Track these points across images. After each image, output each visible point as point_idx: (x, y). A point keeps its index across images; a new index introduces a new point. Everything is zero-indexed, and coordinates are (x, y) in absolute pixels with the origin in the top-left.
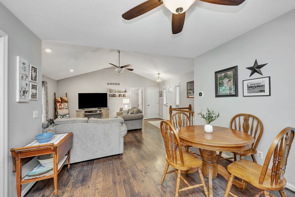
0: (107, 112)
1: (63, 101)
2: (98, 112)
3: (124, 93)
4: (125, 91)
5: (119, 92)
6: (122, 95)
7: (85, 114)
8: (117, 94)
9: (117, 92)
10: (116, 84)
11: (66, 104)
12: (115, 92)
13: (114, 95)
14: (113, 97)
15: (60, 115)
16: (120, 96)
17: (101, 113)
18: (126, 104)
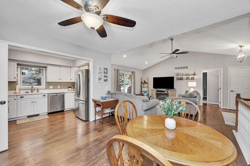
0: (173, 93)
1: (145, 82)
2: (166, 92)
3: (192, 76)
4: (194, 74)
5: (187, 75)
6: (190, 78)
7: (157, 92)
8: (185, 77)
9: (185, 75)
10: (184, 68)
11: (147, 85)
12: (183, 76)
13: (181, 78)
14: (180, 80)
15: (143, 91)
16: (187, 79)
17: (168, 93)
18: (192, 87)
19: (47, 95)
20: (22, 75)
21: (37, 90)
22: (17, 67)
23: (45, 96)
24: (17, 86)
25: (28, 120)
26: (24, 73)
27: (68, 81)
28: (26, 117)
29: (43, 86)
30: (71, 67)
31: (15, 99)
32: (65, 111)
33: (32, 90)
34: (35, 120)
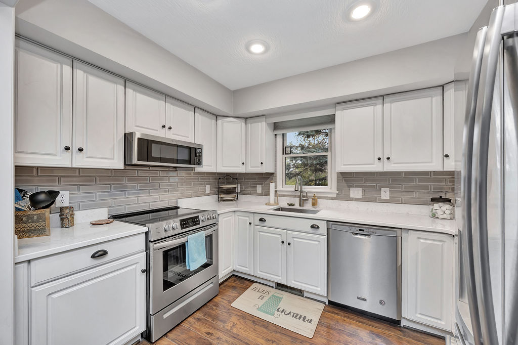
19: (323, 226)
20: (285, 156)
21: (313, 199)
22: (275, 135)
23: (318, 227)
24: (272, 185)
25: (266, 299)
26: (288, 149)
27: (430, 164)
28: (274, 285)
29: (331, 188)
30: (443, 86)
31: (250, 223)
32: (405, 327)
33: (303, 199)
34: (273, 314)
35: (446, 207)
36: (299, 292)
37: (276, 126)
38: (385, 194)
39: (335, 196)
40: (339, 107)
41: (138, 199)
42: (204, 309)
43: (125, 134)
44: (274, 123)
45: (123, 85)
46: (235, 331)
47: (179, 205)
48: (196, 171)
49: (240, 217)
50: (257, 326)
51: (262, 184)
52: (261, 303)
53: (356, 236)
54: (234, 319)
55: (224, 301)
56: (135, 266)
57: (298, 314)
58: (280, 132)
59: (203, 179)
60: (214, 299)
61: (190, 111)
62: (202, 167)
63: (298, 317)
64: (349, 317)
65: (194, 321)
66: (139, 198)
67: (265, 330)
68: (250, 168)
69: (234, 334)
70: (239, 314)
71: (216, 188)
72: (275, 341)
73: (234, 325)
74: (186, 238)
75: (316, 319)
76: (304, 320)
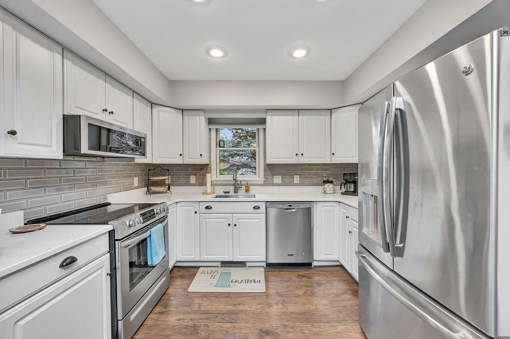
19: (263, 206)
20: (219, 149)
21: (246, 187)
22: (210, 129)
23: (259, 208)
24: (208, 175)
25: (217, 277)
26: (222, 143)
27: (324, 159)
28: (219, 264)
29: (259, 177)
30: (331, 110)
31: (196, 212)
32: (315, 267)
33: (237, 187)
34: (229, 286)
35: (331, 186)
36: (242, 264)
37: (210, 121)
38: (297, 179)
39: (262, 183)
40: (269, 113)
41: (61, 197)
42: (161, 303)
43: (64, 116)
44: (209, 118)
45: (59, 54)
46: (203, 308)
47: (109, 201)
48: (135, 162)
49: (183, 208)
50: (220, 299)
51: (196, 175)
52: (215, 281)
53: (287, 211)
54: (197, 301)
55: (179, 290)
56: (101, 270)
57: (248, 280)
58: (214, 127)
59: (132, 171)
60: (167, 292)
61: (129, 95)
62: (146, 158)
63: (249, 282)
64: (282, 271)
65: (157, 316)
66: (63, 195)
67: (229, 299)
68: (188, 160)
69: (204, 311)
70: (200, 295)
71: (144, 180)
72: (240, 304)
73: (200, 305)
74: (149, 232)
75: (263, 279)
76: (254, 282)
